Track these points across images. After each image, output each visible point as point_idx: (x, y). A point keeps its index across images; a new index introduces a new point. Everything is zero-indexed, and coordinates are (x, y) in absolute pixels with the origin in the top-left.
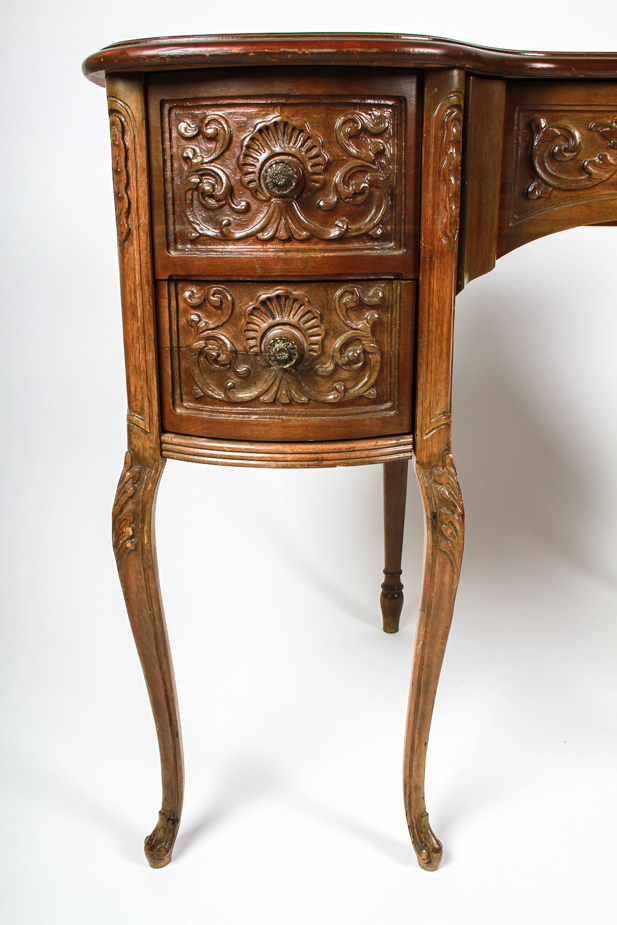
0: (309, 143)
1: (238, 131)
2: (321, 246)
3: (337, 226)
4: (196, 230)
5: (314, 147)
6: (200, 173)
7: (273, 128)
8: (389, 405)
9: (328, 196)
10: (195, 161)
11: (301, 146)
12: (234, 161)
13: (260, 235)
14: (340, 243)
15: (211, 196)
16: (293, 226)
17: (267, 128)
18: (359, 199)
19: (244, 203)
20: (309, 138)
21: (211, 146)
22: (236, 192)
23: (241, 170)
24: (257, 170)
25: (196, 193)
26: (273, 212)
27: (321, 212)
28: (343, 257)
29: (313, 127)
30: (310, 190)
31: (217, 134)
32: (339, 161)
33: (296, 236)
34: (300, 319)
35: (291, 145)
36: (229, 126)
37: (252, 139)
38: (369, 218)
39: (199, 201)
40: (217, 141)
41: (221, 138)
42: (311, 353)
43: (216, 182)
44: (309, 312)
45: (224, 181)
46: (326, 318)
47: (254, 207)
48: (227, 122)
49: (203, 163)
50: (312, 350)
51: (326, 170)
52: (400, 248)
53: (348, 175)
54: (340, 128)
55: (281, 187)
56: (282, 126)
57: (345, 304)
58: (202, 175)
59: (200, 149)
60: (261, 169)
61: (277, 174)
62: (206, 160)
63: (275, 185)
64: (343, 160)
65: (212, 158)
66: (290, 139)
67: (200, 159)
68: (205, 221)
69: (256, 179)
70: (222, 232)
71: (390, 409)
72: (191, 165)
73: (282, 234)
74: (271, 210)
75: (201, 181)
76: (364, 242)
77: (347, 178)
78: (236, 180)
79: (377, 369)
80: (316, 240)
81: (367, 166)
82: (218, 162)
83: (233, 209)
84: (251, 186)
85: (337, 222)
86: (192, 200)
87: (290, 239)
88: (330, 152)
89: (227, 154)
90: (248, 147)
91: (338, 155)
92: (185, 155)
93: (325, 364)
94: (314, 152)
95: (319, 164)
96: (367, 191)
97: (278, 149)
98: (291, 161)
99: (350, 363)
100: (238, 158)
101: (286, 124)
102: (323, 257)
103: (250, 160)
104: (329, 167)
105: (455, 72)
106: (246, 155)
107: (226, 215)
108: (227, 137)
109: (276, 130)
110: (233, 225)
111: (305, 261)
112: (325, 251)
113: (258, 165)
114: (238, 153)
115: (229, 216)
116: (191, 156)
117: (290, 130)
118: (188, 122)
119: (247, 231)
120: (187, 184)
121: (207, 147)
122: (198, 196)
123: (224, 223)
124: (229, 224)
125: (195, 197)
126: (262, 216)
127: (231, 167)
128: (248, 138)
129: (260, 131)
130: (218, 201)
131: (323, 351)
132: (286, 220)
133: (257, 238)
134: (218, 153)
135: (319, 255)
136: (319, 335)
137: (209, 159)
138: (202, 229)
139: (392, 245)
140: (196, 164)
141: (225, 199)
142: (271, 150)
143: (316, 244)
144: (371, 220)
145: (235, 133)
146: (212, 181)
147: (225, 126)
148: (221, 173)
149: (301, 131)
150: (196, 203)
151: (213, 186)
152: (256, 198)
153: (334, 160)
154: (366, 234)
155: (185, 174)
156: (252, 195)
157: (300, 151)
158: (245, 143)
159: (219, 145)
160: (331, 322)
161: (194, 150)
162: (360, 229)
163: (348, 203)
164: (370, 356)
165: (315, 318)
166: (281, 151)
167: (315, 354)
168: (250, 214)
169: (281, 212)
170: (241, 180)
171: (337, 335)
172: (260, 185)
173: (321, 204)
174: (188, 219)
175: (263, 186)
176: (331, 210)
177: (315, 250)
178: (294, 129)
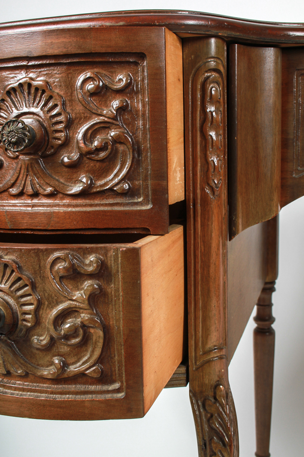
0: (51, 103)
2: (66, 201)
3: (81, 181)
5: (56, 106)
7: (18, 90)
8: (117, 386)
9: (71, 152)
11: (44, 105)
14: (82, 199)
17: (14, 89)
18: (102, 155)
20: (51, 98)
26: (21, 169)
27: (65, 168)
28: (85, 212)
30: (52, 147)
32: (80, 118)
33: (41, 192)
34: (11, 287)
35: (35, 104)
38: (113, 174)
42: (25, 323)
44: (19, 279)
46: (40, 286)
47: (6, 164)
50: (25, 320)
51: (68, 128)
52: (147, 204)
53: (90, 132)
54: (81, 86)
56: (26, 87)
57: (57, 272)
61: (9, 132)
64: (84, 117)
66: (35, 99)
71: (118, 391)
73: (29, 189)
74: (18, 167)
76: (108, 198)
77: (89, 135)
79: (100, 344)
81: (109, 122)
85: (81, 178)
87: (35, 195)
88: (71, 110)
93: (41, 335)
94: (56, 111)
95: (61, 122)
97: (24, 109)
99: (67, 337)
101: (30, 85)
102: (65, 213)
104: (70, 124)
105: (213, 40)
109: (22, 91)
111: (49, 215)
112: (69, 206)
117: (34, 91)
119: (1, 187)
129: (8, 93)
131: (38, 321)
132: (32, 176)
135: (62, 209)
136: (32, 304)
139: (140, 200)
142: (18, 110)
143: (62, 199)
144: (116, 175)
149: (43, 91)
152: (7, 155)
153: (77, 118)
154: (111, 189)
156: (4, 153)
157: (43, 110)
160: (44, 290)
162: (104, 185)
164: (92, 331)
165: (26, 285)
166: (27, 110)
167: (29, 324)
168: (3, 171)
169: (27, 169)
171: (52, 306)
173: (66, 160)
176: (75, 166)
177: (58, 205)
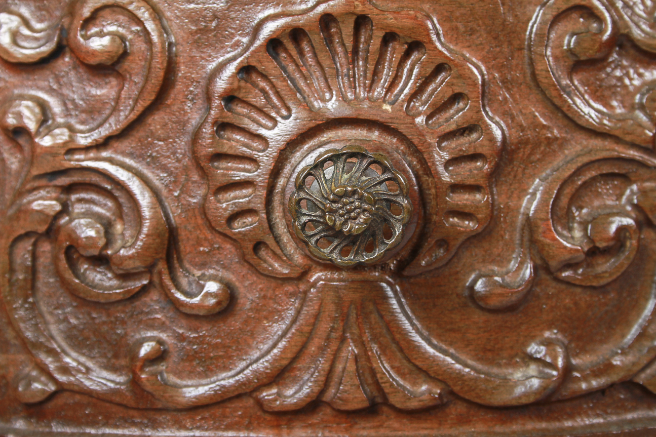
0: (439, 86)
1: (197, 44)
2: (477, 429)
3: (532, 358)
4: (43, 369)
5: (456, 97)
6: (64, 181)
7: (317, 38)
9: (501, 260)
10: (46, 141)
11: (414, 95)
12: (182, 144)
13: (268, 394)
14: (540, 418)
15: (101, 260)
16: (385, 367)
17: (296, 34)
18: (606, 267)
19: (212, 287)
20: (439, 69)
21: (102, 91)
22: (185, 246)
23: (205, 174)
24: (259, 175)
25: (46, 247)
26: (317, 317)
27: (479, 317)
29: (454, 34)
30: (443, 243)
31: (125, 55)
32: (537, 145)
33: (395, 400)
35: (379, 91)
36: (163, 29)
37: (246, 70)
38: (634, 330)
39: (58, 274)
40: (122, 77)
41: (134, 66)
43: (120, 215)
45: (147, 213)
47: (248, 297)
48: (157, 15)
49: (71, 151)
51: (495, 175)
53: (569, 191)
54: (543, 37)
55: (351, 241)
56: (348, 29)
58: (69, 189)
59: (64, 101)
60: (275, 173)
61: (338, 198)
62: (83, 140)
63: (333, 233)
64: (550, 141)
65: (104, 132)
66: (376, 73)
67: (61, 136)
68: (78, 340)
69: (259, 205)
70: (135, 382)
72: (33, 155)
73: (348, 390)
74: (309, 310)
75: (65, 209)
76: (622, 407)
77: (564, 201)
78: (187, 208)
80: (459, 409)
81: (631, 161)
82: (126, 144)
83: (175, 304)
84: (240, 227)
85: (533, 348)
86: (33, 271)
87: (372, 409)
88: (506, 115)
89: (156, 121)
90: (230, 98)
91: (536, 125)
92: (11, 121)
94: (457, 115)
95: (474, 157)
96: (631, 244)
97: (332, 106)
98: (379, 148)
100: (196, 136)
101: (361, 21)
103: (236, 142)
104: (507, 166)
106: (223, 126)
107: (151, 326)
108: (159, 64)
109: (329, 41)
110: (174, 358)
113: (266, 159)
114: (195, 119)
115: (162, 327)
116: (32, 125)
117: (376, 43)
118: (25, 11)
119: (226, 380)
120: (17, 217)
121: (87, 98)
122: (55, 260)
123: (145, 350)
124: (160, 356)
125: (44, 260)
126: (278, 328)
127: (171, 163)
128: (231, 69)
129: (274, 45)
130: (125, 276)
132: (361, 344)
133: (260, 403)
134: (124, 116)
137: (96, 135)
138: (65, 370)
140: (51, 152)
141: (150, 269)
142: (310, 109)
143: (462, 421)
145: (184, 52)
146: (103, 208)
147: (150, 26)
148: (135, 186)
149: (415, 46)
150: (46, 280)
151: (108, 226)
152: (255, 269)
153: (523, 142)
155: (13, 183)
156: (244, 259)
157: (411, 114)
158: (221, 84)
159: (130, 90)
161: (43, 106)
162: (608, 367)
163: (567, 282)
166: (347, 112)
168: (235, 323)
169: (345, 318)
170: (203, 209)
172: (271, 227)
173: (480, 286)
174: (19, 335)
175: (281, 228)
176: (511, 309)
178: (389, 38)
